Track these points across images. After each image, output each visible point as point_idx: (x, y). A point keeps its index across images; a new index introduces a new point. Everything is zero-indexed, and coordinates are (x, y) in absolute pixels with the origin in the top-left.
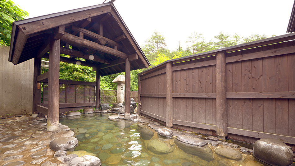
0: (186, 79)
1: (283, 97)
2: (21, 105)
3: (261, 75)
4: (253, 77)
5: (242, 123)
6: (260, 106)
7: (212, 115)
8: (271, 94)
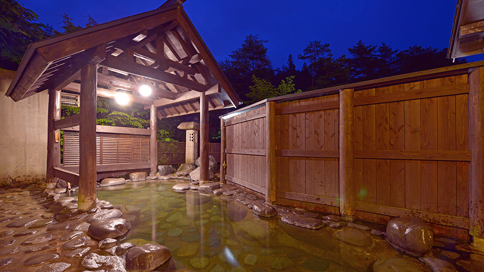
0: (296, 129)
1: (430, 158)
2: (26, 168)
3: (402, 126)
4: (391, 128)
5: (375, 195)
6: (400, 171)
7: (334, 184)
8: (415, 154)
